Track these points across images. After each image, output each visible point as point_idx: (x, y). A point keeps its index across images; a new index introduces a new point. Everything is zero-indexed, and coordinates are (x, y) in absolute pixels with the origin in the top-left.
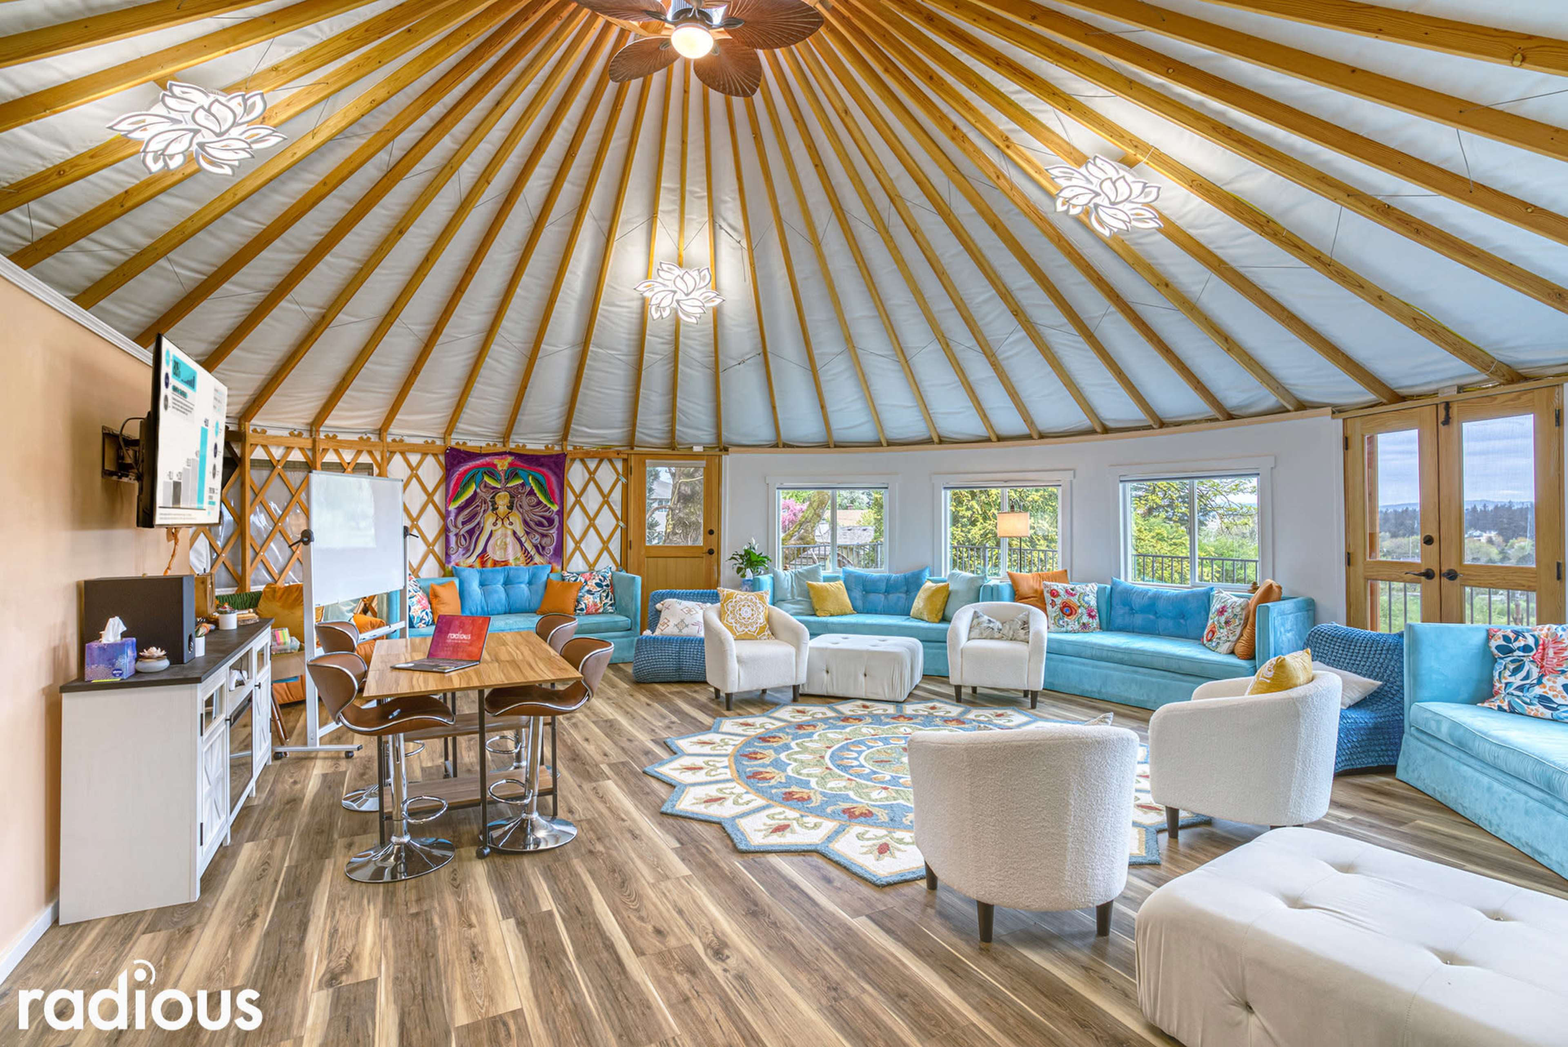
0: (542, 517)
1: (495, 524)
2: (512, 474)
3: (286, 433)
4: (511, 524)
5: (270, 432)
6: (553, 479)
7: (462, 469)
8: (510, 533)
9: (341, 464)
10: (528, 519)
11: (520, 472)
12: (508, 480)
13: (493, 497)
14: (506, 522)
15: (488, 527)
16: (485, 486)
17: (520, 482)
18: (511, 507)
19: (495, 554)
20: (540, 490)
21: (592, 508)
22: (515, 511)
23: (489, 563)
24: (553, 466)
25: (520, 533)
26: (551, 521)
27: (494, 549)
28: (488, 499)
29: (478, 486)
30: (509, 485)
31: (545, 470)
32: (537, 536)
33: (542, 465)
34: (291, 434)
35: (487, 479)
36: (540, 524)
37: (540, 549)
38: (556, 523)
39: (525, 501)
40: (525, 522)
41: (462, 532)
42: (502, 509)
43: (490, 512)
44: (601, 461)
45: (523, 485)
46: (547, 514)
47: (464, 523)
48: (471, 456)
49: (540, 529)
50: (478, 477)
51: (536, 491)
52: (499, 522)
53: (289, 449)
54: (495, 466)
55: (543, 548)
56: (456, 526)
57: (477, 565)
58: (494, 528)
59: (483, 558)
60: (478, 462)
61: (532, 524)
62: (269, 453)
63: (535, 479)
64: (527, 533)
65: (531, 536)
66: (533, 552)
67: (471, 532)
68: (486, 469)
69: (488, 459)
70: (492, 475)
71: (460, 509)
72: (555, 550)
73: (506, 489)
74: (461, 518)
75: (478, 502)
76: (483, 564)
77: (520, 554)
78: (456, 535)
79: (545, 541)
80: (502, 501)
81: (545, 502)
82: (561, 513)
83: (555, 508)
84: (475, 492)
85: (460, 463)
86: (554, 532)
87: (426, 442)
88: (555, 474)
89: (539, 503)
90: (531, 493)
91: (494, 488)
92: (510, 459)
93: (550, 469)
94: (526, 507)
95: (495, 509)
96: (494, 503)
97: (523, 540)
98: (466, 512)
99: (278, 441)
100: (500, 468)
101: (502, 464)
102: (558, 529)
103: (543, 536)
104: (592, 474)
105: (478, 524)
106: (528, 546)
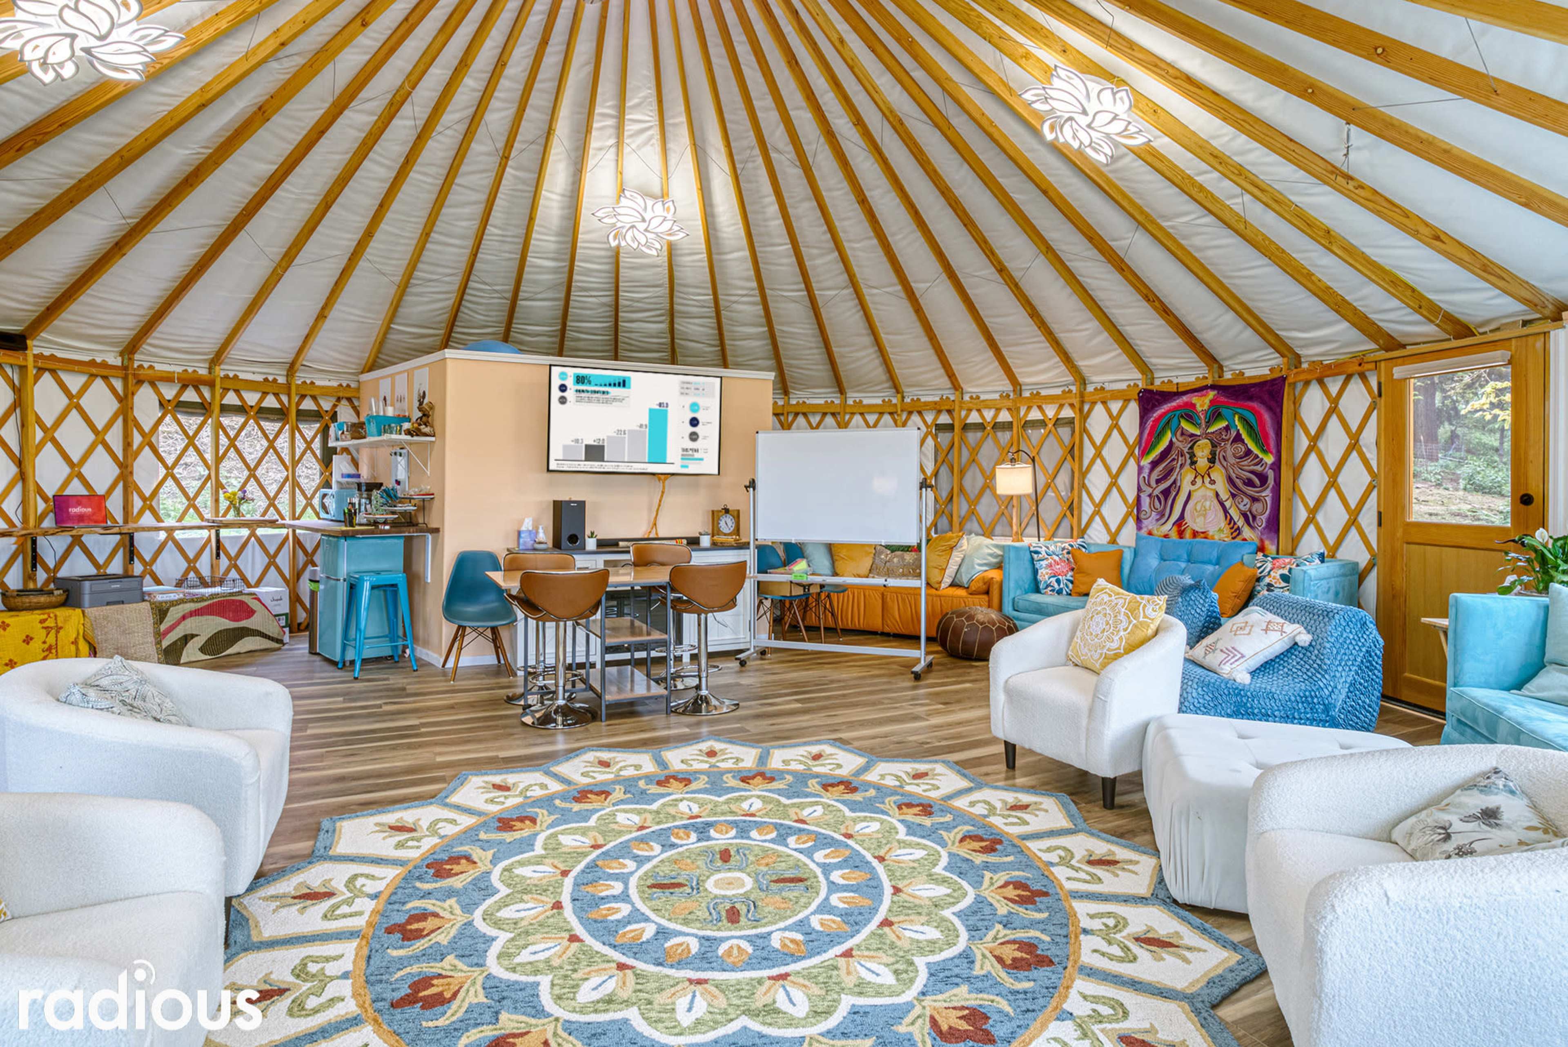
0: (1252, 472)
1: (1193, 483)
2: (1215, 415)
3: (996, 396)
4: (1213, 482)
5: (983, 397)
6: (1267, 417)
7: (1156, 415)
8: (1211, 494)
9: (1043, 421)
10: (1234, 476)
11: (1224, 411)
12: (1209, 424)
13: (1191, 448)
14: (1207, 480)
15: (1186, 487)
16: (1182, 434)
17: (1222, 424)
18: (1212, 460)
19: (1194, 522)
20: (1250, 435)
21: (1333, 456)
22: (1217, 465)
23: (1188, 534)
24: (1266, 397)
25: (1224, 496)
26: (1263, 479)
27: (1192, 516)
28: (1186, 450)
29: (1174, 434)
30: (1210, 430)
31: (1255, 405)
32: (1246, 500)
33: (1251, 399)
34: (1001, 396)
35: (1184, 425)
36: (1249, 483)
37: (1249, 518)
38: (1271, 482)
39: (1230, 450)
40: (1230, 480)
41: (1156, 492)
42: (1202, 462)
43: (1187, 467)
44: (1349, 378)
45: (1227, 428)
46: (1258, 468)
47: (1158, 481)
48: (1165, 396)
49: (1250, 491)
50: (1175, 421)
51: (1244, 436)
52: (1199, 480)
53: (998, 410)
54: (1193, 406)
55: (1254, 517)
56: (1149, 485)
57: (1174, 534)
58: (1193, 488)
59: (1180, 526)
60: (1174, 404)
61: (1239, 483)
62: (983, 417)
63: (1243, 419)
64: (1233, 496)
65: (1238, 499)
66: (1241, 522)
67: (1166, 493)
68: (1182, 411)
69: (1185, 398)
70: (1190, 418)
71: (1154, 464)
72: (1269, 521)
73: (1207, 436)
74: (1155, 475)
75: (1173, 454)
76: (1181, 534)
77: (1223, 523)
78: (1150, 496)
79: (1257, 507)
80: (1203, 451)
81: (1256, 450)
82: (1277, 466)
83: (1269, 459)
84: (1171, 442)
85: (1154, 407)
86: (1267, 494)
87: (1129, 386)
88: (1270, 409)
89: (1249, 452)
90: (1238, 438)
91: (1192, 435)
92: (1212, 394)
93: (1263, 402)
94: (1232, 460)
95: (1193, 463)
96: (1192, 455)
97: (1228, 504)
98: (1161, 467)
99: (988, 404)
100: (1199, 408)
101: (1202, 403)
102: (1273, 491)
103: (1254, 500)
104: (1335, 403)
105: (1175, 482)
106: (1234, 513)
